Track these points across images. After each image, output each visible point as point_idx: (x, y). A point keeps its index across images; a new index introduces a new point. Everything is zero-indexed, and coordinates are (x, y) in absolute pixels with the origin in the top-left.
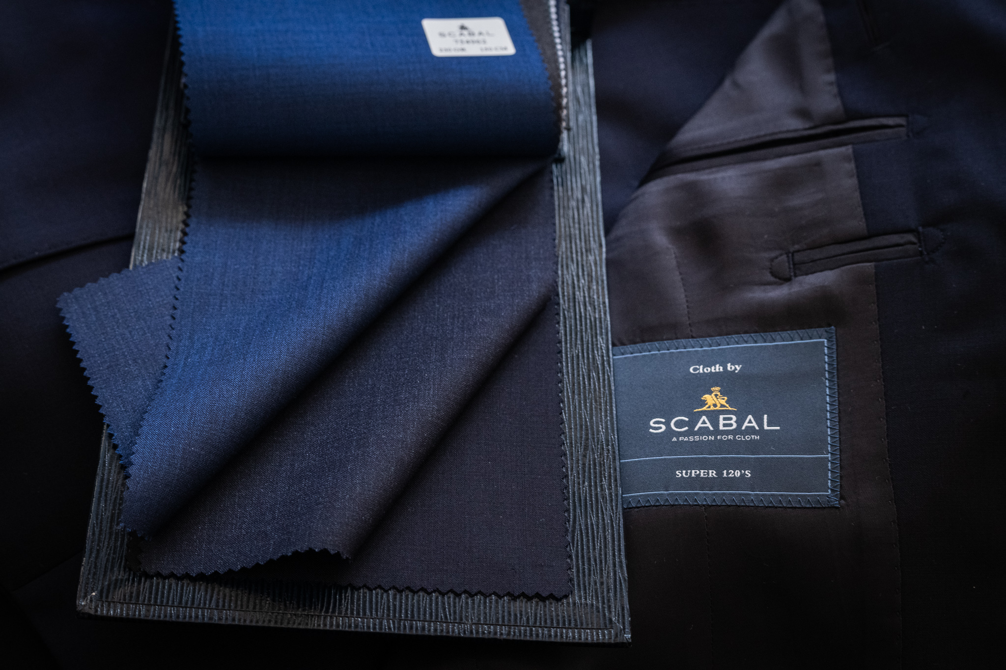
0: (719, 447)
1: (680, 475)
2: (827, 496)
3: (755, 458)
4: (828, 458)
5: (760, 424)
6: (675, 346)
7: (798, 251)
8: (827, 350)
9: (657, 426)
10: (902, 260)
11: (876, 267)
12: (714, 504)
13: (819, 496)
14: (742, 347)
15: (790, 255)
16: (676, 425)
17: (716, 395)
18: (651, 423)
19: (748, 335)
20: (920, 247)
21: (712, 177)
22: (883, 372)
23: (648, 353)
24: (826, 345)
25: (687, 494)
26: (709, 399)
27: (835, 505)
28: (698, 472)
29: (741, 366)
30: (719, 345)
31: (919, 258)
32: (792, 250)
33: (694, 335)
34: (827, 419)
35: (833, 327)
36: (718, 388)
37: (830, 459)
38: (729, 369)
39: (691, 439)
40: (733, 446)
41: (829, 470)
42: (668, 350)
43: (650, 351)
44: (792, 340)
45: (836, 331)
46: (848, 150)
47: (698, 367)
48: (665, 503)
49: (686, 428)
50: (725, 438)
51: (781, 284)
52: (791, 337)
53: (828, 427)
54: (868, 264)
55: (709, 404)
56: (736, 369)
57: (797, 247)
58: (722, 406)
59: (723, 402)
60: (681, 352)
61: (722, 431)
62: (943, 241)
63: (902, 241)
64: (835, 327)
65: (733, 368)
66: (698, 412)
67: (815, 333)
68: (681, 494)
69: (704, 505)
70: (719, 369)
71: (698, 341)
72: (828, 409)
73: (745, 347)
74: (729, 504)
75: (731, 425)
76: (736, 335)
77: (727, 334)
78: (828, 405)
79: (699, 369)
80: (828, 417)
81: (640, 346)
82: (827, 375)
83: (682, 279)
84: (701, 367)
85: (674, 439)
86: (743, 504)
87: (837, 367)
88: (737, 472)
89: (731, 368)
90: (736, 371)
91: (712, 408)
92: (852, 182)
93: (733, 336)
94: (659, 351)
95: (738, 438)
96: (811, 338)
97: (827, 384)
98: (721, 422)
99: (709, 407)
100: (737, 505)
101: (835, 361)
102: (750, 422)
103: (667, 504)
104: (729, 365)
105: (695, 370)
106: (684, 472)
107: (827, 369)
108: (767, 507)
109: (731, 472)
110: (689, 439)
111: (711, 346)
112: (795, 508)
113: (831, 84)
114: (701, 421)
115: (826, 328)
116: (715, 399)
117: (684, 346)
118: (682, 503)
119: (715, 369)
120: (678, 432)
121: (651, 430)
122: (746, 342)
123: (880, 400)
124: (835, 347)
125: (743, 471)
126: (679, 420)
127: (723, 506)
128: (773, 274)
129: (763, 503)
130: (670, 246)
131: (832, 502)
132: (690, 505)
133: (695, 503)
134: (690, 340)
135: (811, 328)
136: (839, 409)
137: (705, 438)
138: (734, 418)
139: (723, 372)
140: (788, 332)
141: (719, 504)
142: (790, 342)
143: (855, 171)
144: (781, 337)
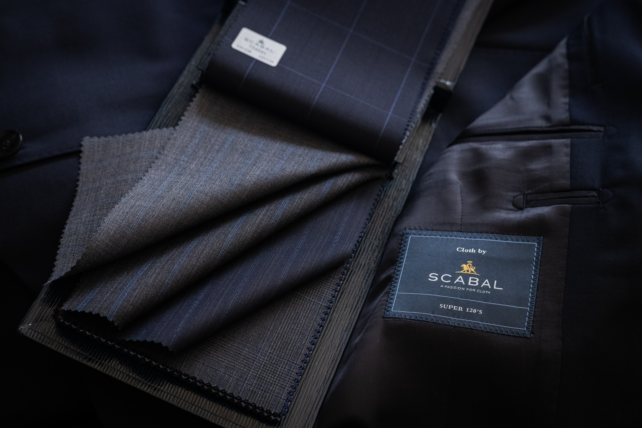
0: (466, 294)
1: (442, 307)
2: (524, 331)
3: (486, 304)
4: (527, 309)
5: (492, 285)
6: (450, 235)
7: (530, 194)
8: (537, 249)
9: (433, 277)
10: (587, 205)
11: (572, 207)
12: (459, 326)
13: (519, 330)
14: (488, 241)
15: (525, 196)
16: (444, 278)
17: (469, 266)
18: (430, 275)
19: (493, 234)
20: (599, 199)
21: (488, 146)
22: (566, 267)
23: (434, 237)
24: (536, 246)
25: (444, 318)
26: (465, 267)
27: (527, 337)
28: (452, 307)
29: (486, 251)
30: (476, 238)
31: (597, 205)
32: (527, 193)
33: (462, 230)
34: (530, 288)
35: (542, 237)
36: (471, 262)
37: (528, 310)
38: (479, 252)
39: (452, 287)
40: (474, 295)
41: (527, 316)
42: (446, 237)
43: (435, 236)
44: (517, 241)
45: (543, 240)
46: (568, 141)
47: (462, 248)
48: (431, 321)
49: (450, 281)
50: (471, 290)
51: (518, 211)
52: (517, 239)
53: (530, 292)
54: (568, 205)
55: (465, 270)
56: (483, 253)
57: (530, 191)
58: (472, 272)
59: (473, 270)
60: (453, 239)
61: (470, 286)
62: (612, 197)
63: (589, 195)
64: (543, 237)
65: (481, 252)
66: (457, 273)
67: (531, 239)
68: (441, 317)
69: (453, 326)
70: (473, 251)
71: (464, 234)
72: (532, 282)
73: (490, 241)
74: (467, 327)
75: (475, 283)
76: (486, 234)
77: (481, 233)
78: (532, 280)
79: (462, 250)
80: (531, 287)
81: (431, 232)
82: (534, 263)
83: (462, 200)
84: (463, 248)
85: (442, 286)
86: (475, 328)
87: (541, 260)
88: (475, 310)
89: (480, 252)
90: (483, 254)
91: (466, 272)
92: (567, 159)
93: (484, 234)
94: (441, 236)
95: (478, 291)
96: (528, 242)
97: (534, 269)
98: (470, 281)
99: (465, 271)
100: (471, 329)
101: (540, 256)
102: (486, 283)
103: (432, 321)
104: (479, 250)
105: (459, 249)
106: (445, 305)
107: (535, 260)
108: (489, 332)
109: (471, 310)
110: (450, 287)
111: (471, 238)
112: (505, 335)
113: (565, 103)
114: (458, 279)
115: (537, 237)
116: (469, 268)
117: (455, 236)
118: (441, 323)
119: (471, 251)
120: (444, 282)
121: (429, 279)
122: (491, 238)
123: (562, 282)
124: (541, 248)
125: (478, 310)
126: (446, 276)
127: (464, 328)
128: (514, 205)
129: (487, 330)
130: (458, 181)
131: (526, 334)
132: (445, 324)
133: (448, 324)
134: (459, 233)
135: (530, 236)
136: (538, 283)
137: (459, 288)
138: (478, 280)
139: (476, 253)
140: (516, 236)
141: (461, 326)
142: (516, 242)
143: (569, 153)
144: (512, 238)
